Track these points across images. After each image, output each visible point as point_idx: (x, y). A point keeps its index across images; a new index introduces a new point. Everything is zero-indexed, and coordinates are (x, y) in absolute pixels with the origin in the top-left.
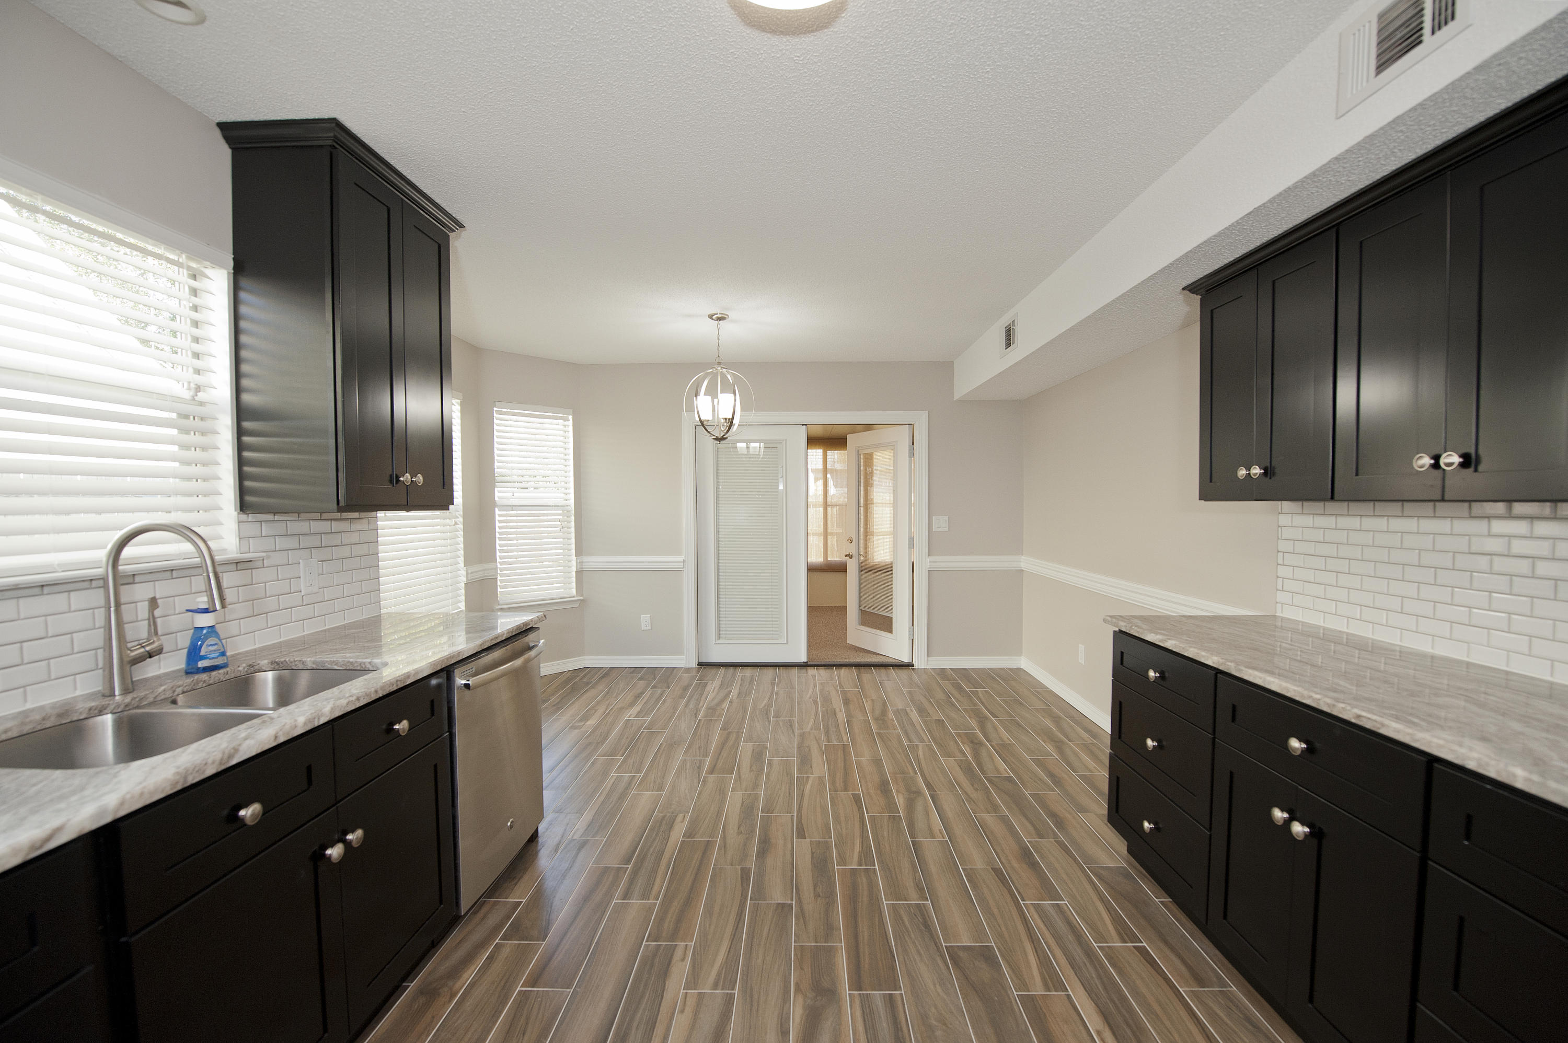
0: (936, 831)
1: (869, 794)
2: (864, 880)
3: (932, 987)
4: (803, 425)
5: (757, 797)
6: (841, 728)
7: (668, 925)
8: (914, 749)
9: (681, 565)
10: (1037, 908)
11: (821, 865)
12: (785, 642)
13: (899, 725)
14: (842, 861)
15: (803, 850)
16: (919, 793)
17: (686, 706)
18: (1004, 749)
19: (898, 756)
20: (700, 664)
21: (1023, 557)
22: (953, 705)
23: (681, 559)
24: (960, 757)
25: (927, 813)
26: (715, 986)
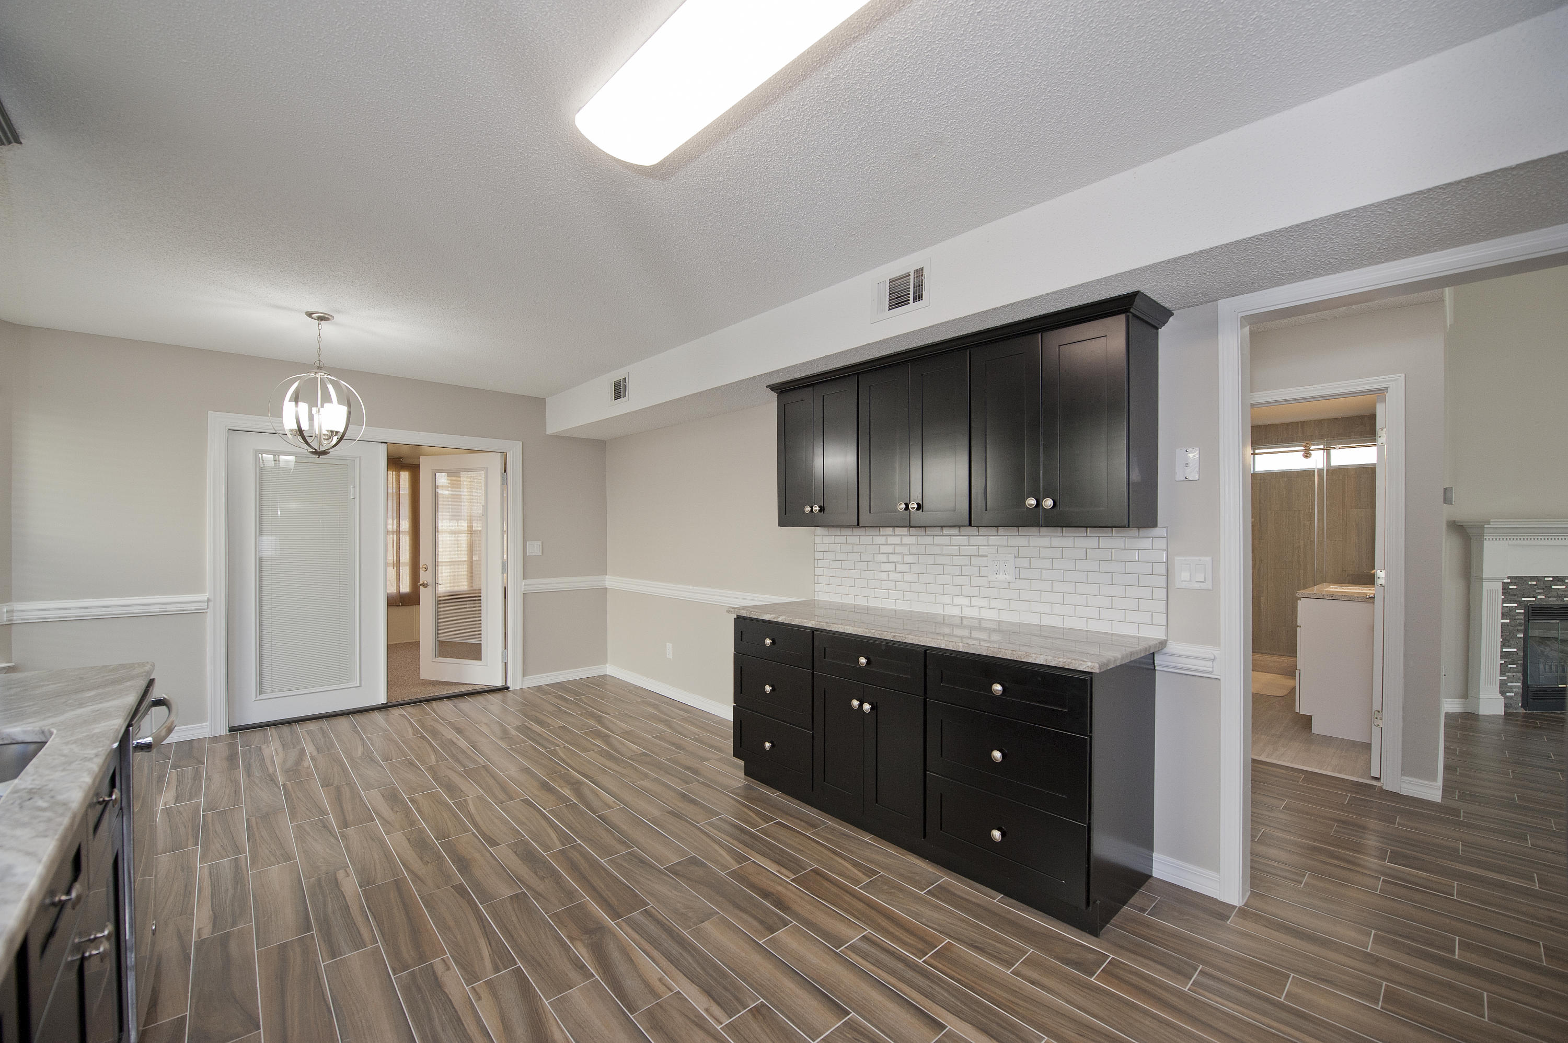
0: (611, 804)
1: (535, 795)
2: (575, 853)
3: (670, 894)
4: (382, 443)
5: (422, 831)
6: (469, 752)
7: (407, 952)
8: (554, 753)
9: (204, 605)
10: (711, 824)
11: (529, 856)
12: (358, 685)
13: (528, 739)
14: (547, 848)
15: (504, 853)
16: (579, 782)
17: (249, 774)
18: (627, 734)
19: (543, 761)
20: (232, 730)
21: (607, 577)
22: (566, 712)
23: (204, 597)
24: (597, 749)
25: (596, 794)
26: (497, 970)
